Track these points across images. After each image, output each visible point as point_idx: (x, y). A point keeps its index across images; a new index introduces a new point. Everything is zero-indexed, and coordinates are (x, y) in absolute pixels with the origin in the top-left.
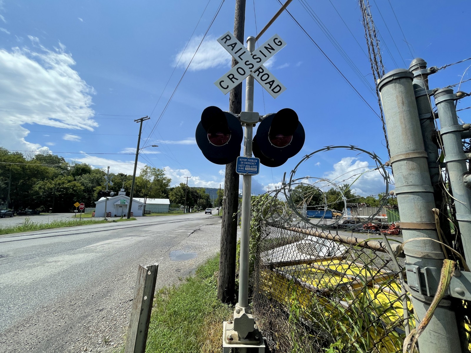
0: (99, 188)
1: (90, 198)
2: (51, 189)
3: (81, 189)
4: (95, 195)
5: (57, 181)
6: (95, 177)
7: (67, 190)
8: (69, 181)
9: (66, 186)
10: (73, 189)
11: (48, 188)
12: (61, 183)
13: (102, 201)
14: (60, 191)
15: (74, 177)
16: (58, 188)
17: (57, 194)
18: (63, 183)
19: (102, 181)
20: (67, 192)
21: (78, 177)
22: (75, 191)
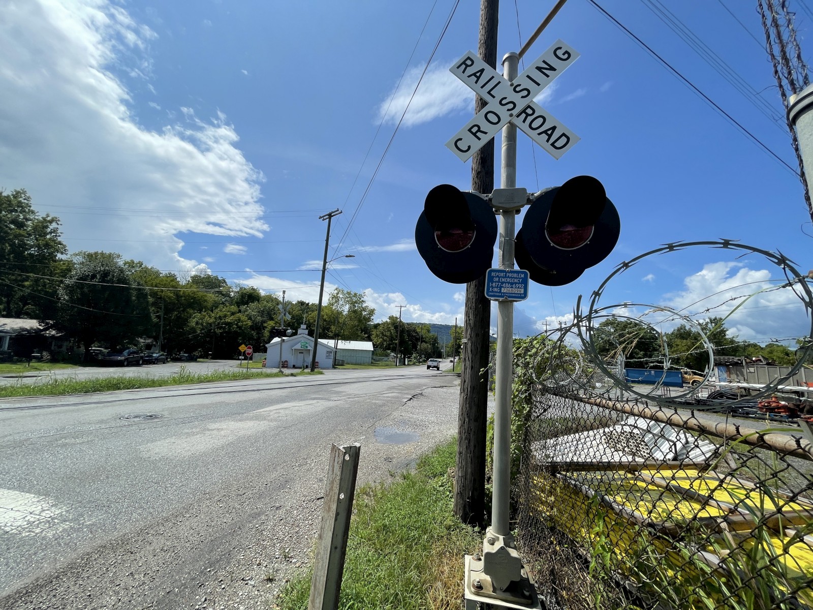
0: (272, 323)
1: (259, 338)
2: (211, 324)
3: (247, 324)
4: (266, 333)
5: (218, 313)
6: (265, 306)
7: (231, 327)
8: (233, 314)
9: (228, 320)
10: (237, 325)
11: (208, 323)
12: (222, 316)
13: (276, 344)
14: (220, 328)
15: (239, 307)
16: (219, 323)
17: (218, 331)
18: (225, 316)
19: (275, 314)
20: (230, 329)
21: (243, 308)
22: (240, 327)
